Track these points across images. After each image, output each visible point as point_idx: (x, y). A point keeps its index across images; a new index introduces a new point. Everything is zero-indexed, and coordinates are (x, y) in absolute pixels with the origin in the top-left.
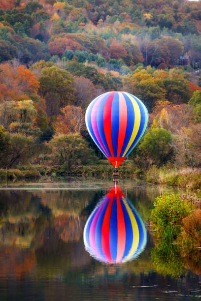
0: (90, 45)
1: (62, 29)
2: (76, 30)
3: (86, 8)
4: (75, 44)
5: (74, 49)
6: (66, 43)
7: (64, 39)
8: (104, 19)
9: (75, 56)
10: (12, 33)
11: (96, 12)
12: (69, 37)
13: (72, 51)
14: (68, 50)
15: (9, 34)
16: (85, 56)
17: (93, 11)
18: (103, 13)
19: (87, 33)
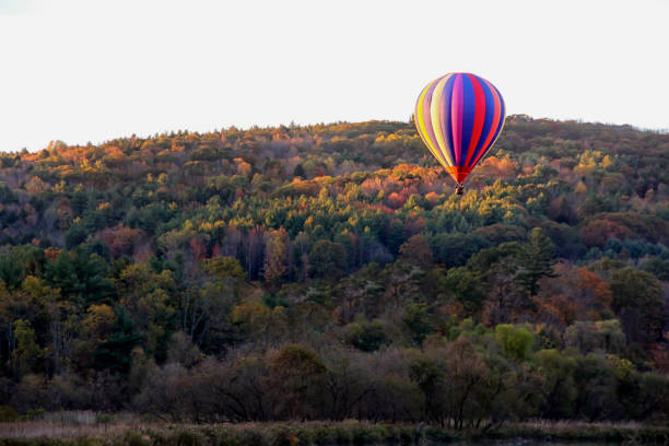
0: (645, 231)
1: (598, 207)
2: (618, 207)
3: (624, 172)
4: (623, 228)
5: (621, 236)
6: (609, 228)
7: (605, 221)
8: (655, 189)
9: (624, 248)
10: (525, 216)
11: (641, 179)
12: (611, 219)
13: (618, 240)
14: (613, 239)
15: (521, 216)
16: (640, 248)
17: (636, 177)
18: (652, 179)
19: (636, 211)
